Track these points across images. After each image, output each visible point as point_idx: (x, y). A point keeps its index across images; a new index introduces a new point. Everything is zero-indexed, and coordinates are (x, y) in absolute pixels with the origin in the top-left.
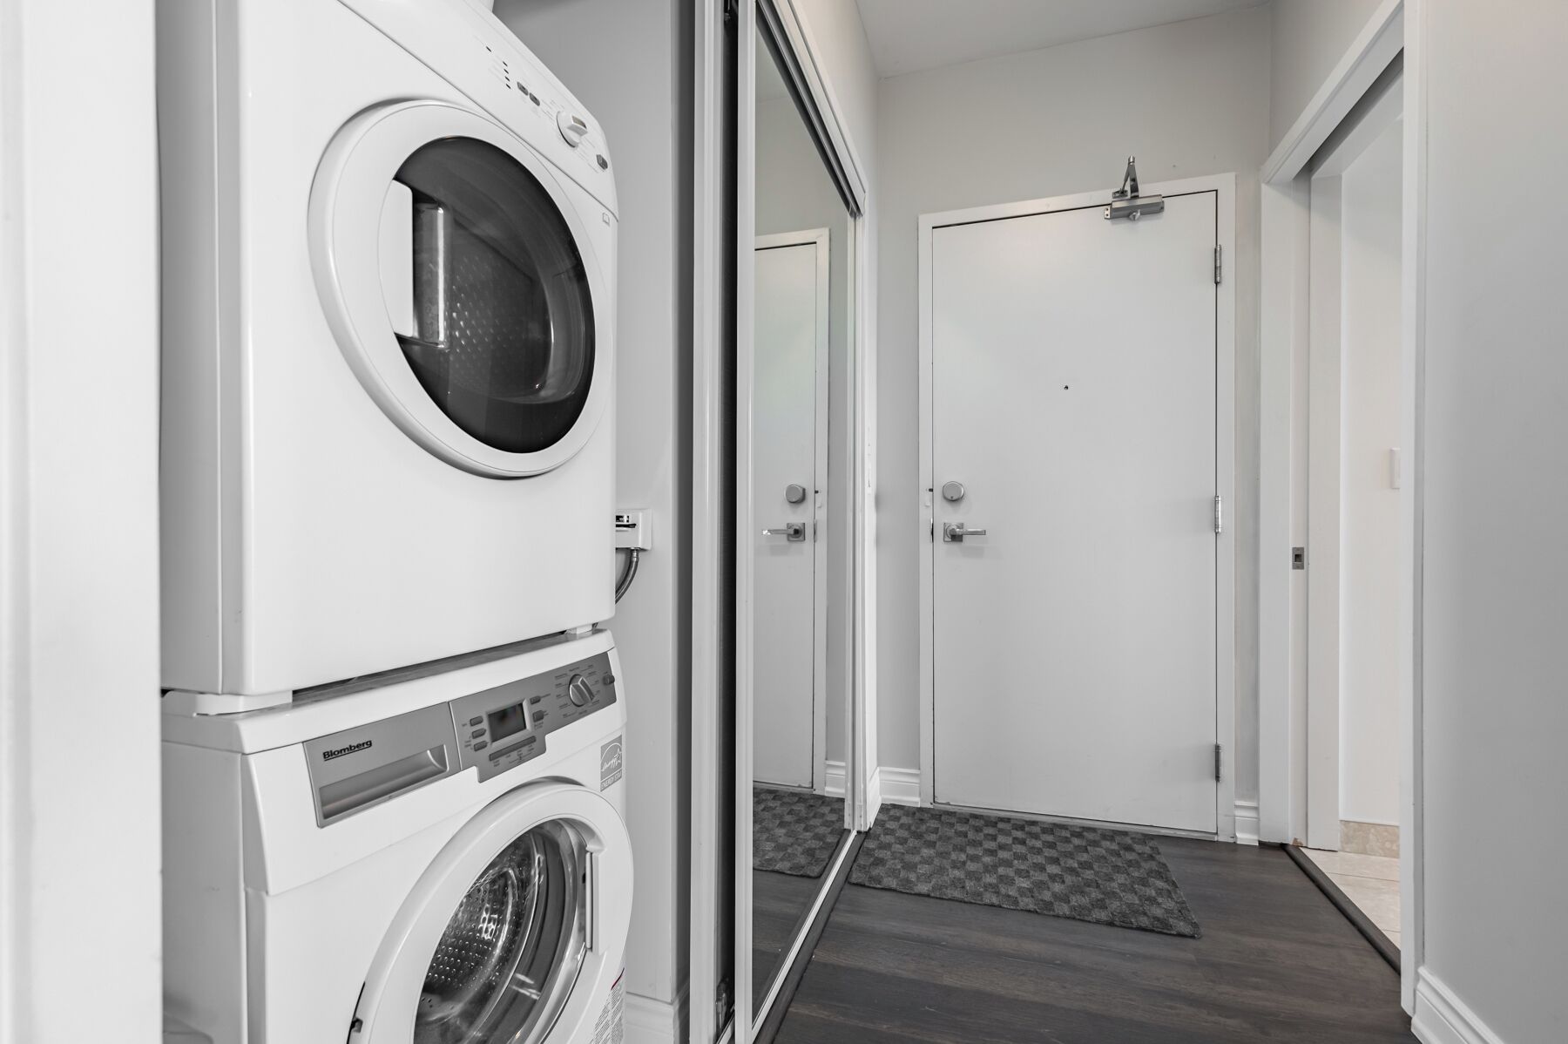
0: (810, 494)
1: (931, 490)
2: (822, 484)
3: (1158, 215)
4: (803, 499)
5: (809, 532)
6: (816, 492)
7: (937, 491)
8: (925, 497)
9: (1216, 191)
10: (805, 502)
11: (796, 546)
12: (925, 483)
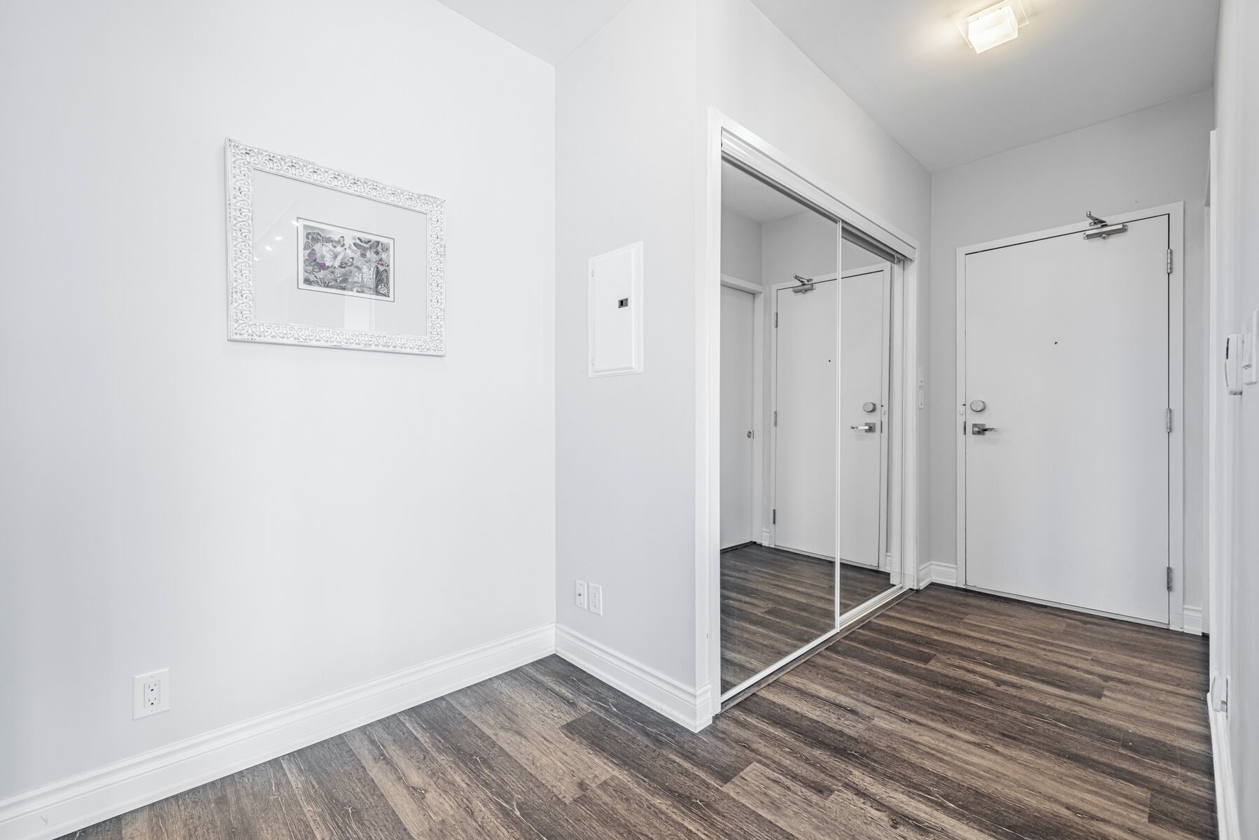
0: (878, 406)
1: (964, 405)
2: (885, 403)
3: (1123, 234)
4: (874, 410)
5: (878, 428)
6: (882, 406)
7: (968, 406)
8: (961, 409)
9: (1169, 214)
10: (875, 412)
11: (870, 434)
12: (960, 401)
